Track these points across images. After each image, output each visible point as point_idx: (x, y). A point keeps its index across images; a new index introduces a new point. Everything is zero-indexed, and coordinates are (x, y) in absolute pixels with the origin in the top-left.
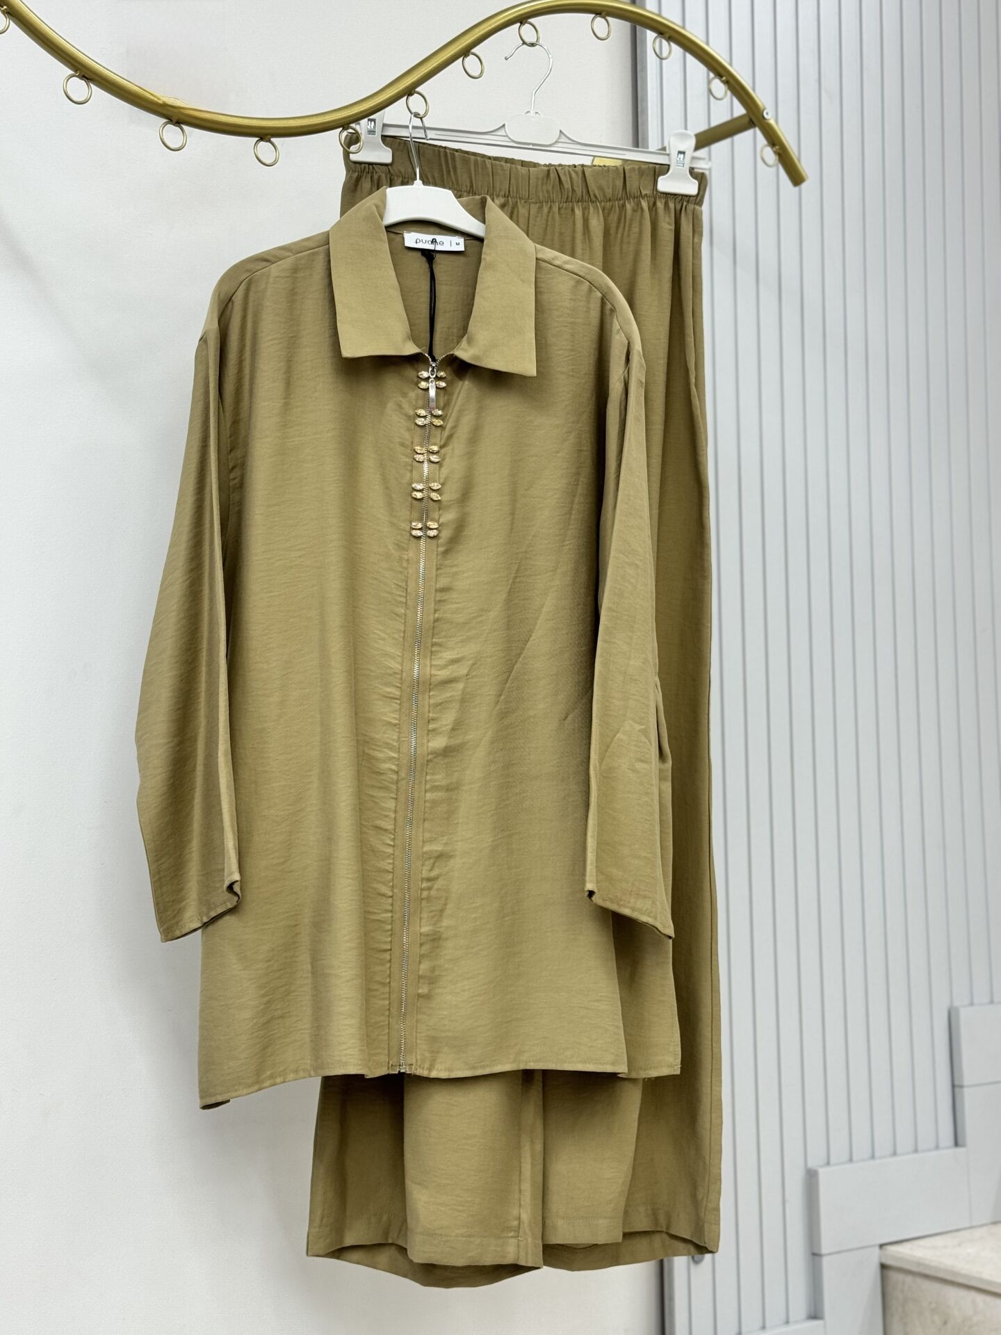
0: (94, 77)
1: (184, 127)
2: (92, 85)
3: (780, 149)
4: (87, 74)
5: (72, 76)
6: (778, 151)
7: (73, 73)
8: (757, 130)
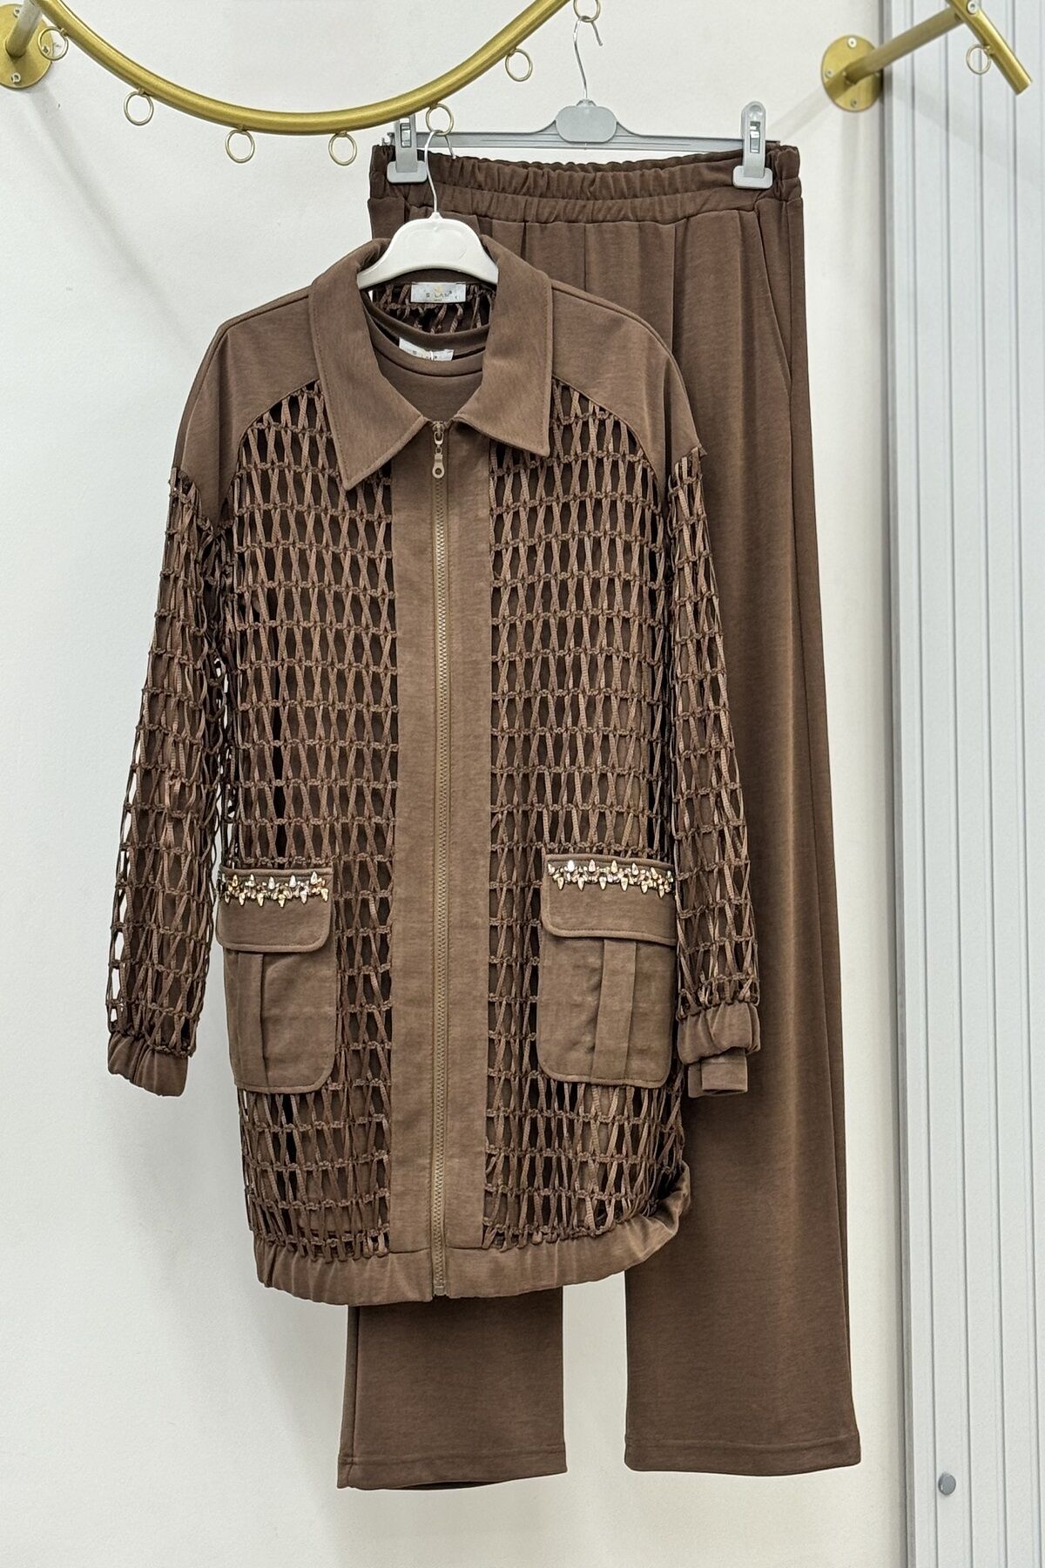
0: (157, 92)
1: (250, 132)
2: (152, 99)
3: (992, 48)
4: (147, 91)
5: (133, 95)
6: (990, 52)
7: (135, 90)
8: (964, 27)
